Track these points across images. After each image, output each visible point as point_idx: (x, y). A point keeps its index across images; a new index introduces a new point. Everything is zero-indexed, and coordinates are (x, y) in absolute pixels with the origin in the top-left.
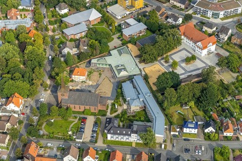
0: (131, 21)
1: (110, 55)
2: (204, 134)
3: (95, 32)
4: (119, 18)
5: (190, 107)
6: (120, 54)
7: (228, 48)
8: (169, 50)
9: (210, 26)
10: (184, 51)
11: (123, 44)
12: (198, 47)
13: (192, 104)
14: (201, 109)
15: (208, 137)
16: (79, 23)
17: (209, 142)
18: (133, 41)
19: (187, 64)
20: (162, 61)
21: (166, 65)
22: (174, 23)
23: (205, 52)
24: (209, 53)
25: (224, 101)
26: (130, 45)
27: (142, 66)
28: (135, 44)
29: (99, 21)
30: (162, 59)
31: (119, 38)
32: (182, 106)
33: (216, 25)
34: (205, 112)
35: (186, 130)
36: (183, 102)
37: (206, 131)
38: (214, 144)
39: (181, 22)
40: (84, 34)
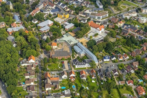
0: (66, 23)
1: (63, 37)
2: (112, 61)
3: (53, 29)
4: (60, 22)
5: (103, 52)
6: (68, 36)
7: (108, 29)
8: (87, 32)
9: (99, 22)
10: (92, 33)
11: (66, 32)
12: (98, 30)
13: (103, 51)
14: (107, 52)
15: (114, 61)
16: (45, 26)
17: (114, 63)
18: (70, 30)
19: (95, 37)
20: (85, 37)
21: (87, 38)
22: (84, 22)
23: (100, 32)
24: (102, 32)
25: (115, 48)
26: (69, 32)
27: (78, 39)
28: (72, 32)
29: (53, 24)
30: (85, 36)
31: (63, 30)
32: (99, 52)
33: (101, 22)
34: (109, 53)
35: (105, 60)
36: (100, 50)
37: (113, 59)
38: (117, 64)
39: (86, 22)
40: (49, 30)
